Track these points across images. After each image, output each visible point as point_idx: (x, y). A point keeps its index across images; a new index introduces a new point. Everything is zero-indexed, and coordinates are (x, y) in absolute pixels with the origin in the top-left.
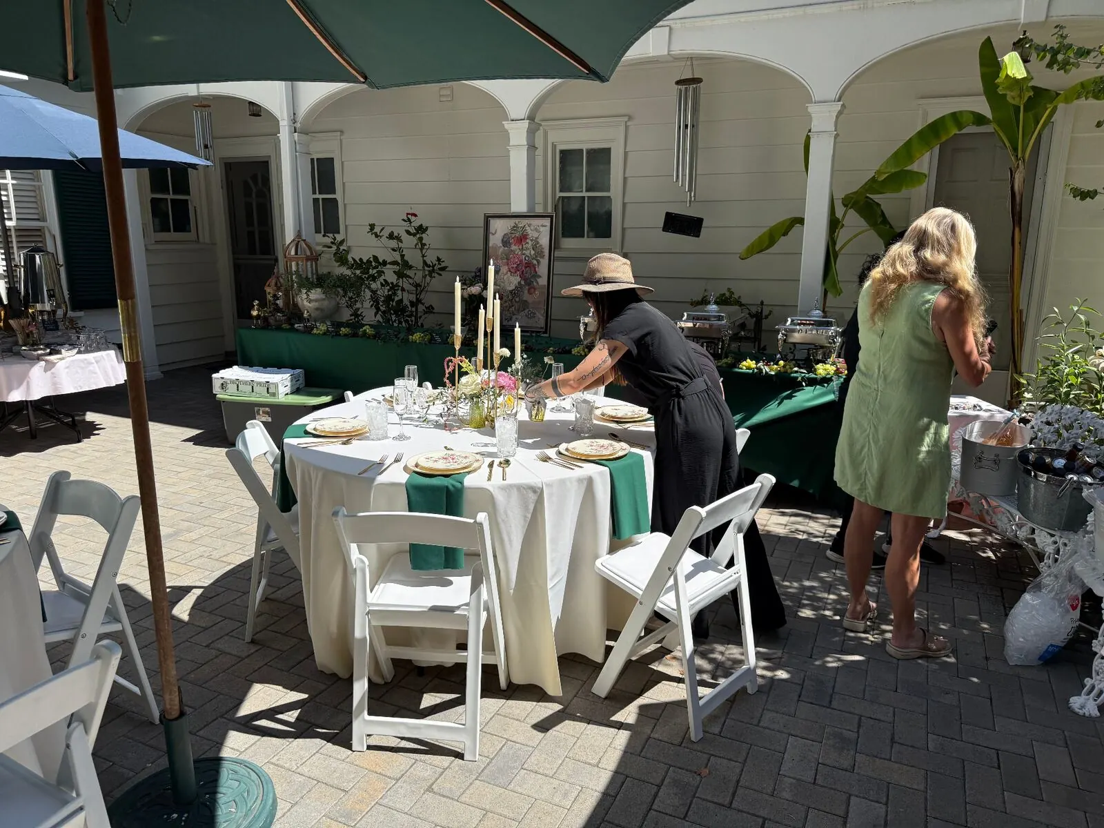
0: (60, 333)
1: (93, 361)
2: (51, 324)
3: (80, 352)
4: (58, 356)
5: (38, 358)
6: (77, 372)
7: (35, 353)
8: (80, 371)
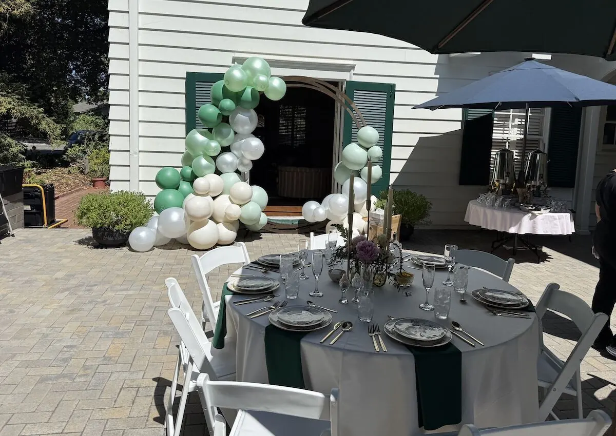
0: (541, 199)
1: (557, 218)
2: (537, 193)
3: (550, 212)
4: (540, 212)
5: (528, 212)
6: (547, 223)
7: (527, 208)
8: (549, 222)
